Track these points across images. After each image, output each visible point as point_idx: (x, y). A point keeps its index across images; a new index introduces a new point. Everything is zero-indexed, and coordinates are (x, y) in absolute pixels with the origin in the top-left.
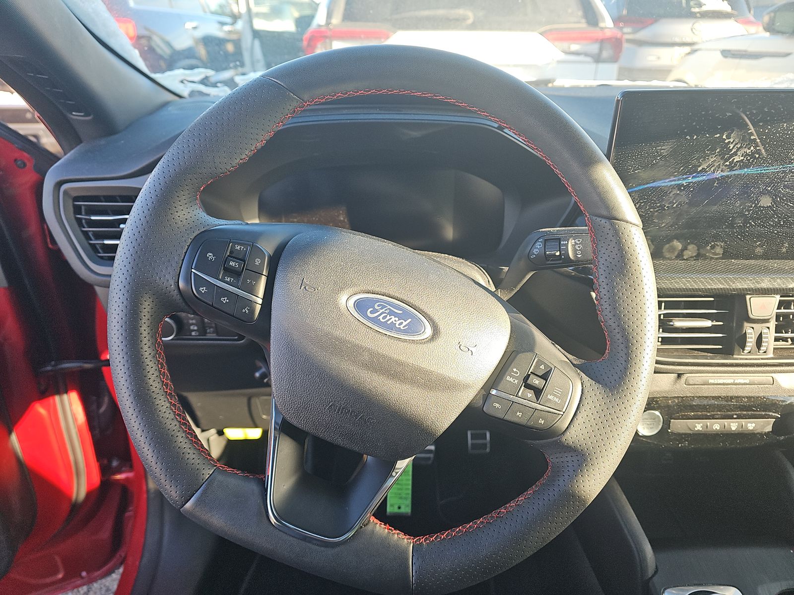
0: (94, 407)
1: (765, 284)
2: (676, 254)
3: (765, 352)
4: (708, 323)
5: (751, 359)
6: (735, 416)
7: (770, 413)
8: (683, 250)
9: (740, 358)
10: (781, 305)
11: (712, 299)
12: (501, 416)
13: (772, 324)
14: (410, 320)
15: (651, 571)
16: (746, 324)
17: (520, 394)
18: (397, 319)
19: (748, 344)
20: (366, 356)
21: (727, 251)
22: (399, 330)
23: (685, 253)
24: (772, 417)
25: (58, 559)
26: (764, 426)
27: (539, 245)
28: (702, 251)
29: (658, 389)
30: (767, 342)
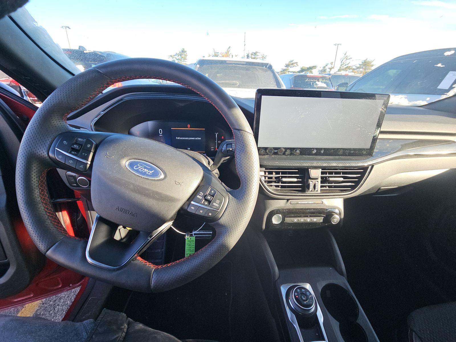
0: (75, 217)
1: (315, 164)
2: (283, 153)
3: (317, 191)
4: (295, 180)
5: (312, 193)
6: (309, 216)
7: (322, 215)
8: (285, 152)
9: (308, 193)
10: (322, 173)
11: (297, 171)
12: (194, 212)
13: (319, 180)
14: (153, 171)
15: (277, 278)
16: (309, 180)
17: (202, 203)
18: (147, 170)
19: (310, 188)
20: (132, 186)
21: (301, 152)
22: (148, 175)
23: (286, 153)
24: (323, 217)
25: (59, 279)
26: (320, 220)
27: (225, 146)
28: (293, 152)
29: (280, 206)
30: (317, 187)
